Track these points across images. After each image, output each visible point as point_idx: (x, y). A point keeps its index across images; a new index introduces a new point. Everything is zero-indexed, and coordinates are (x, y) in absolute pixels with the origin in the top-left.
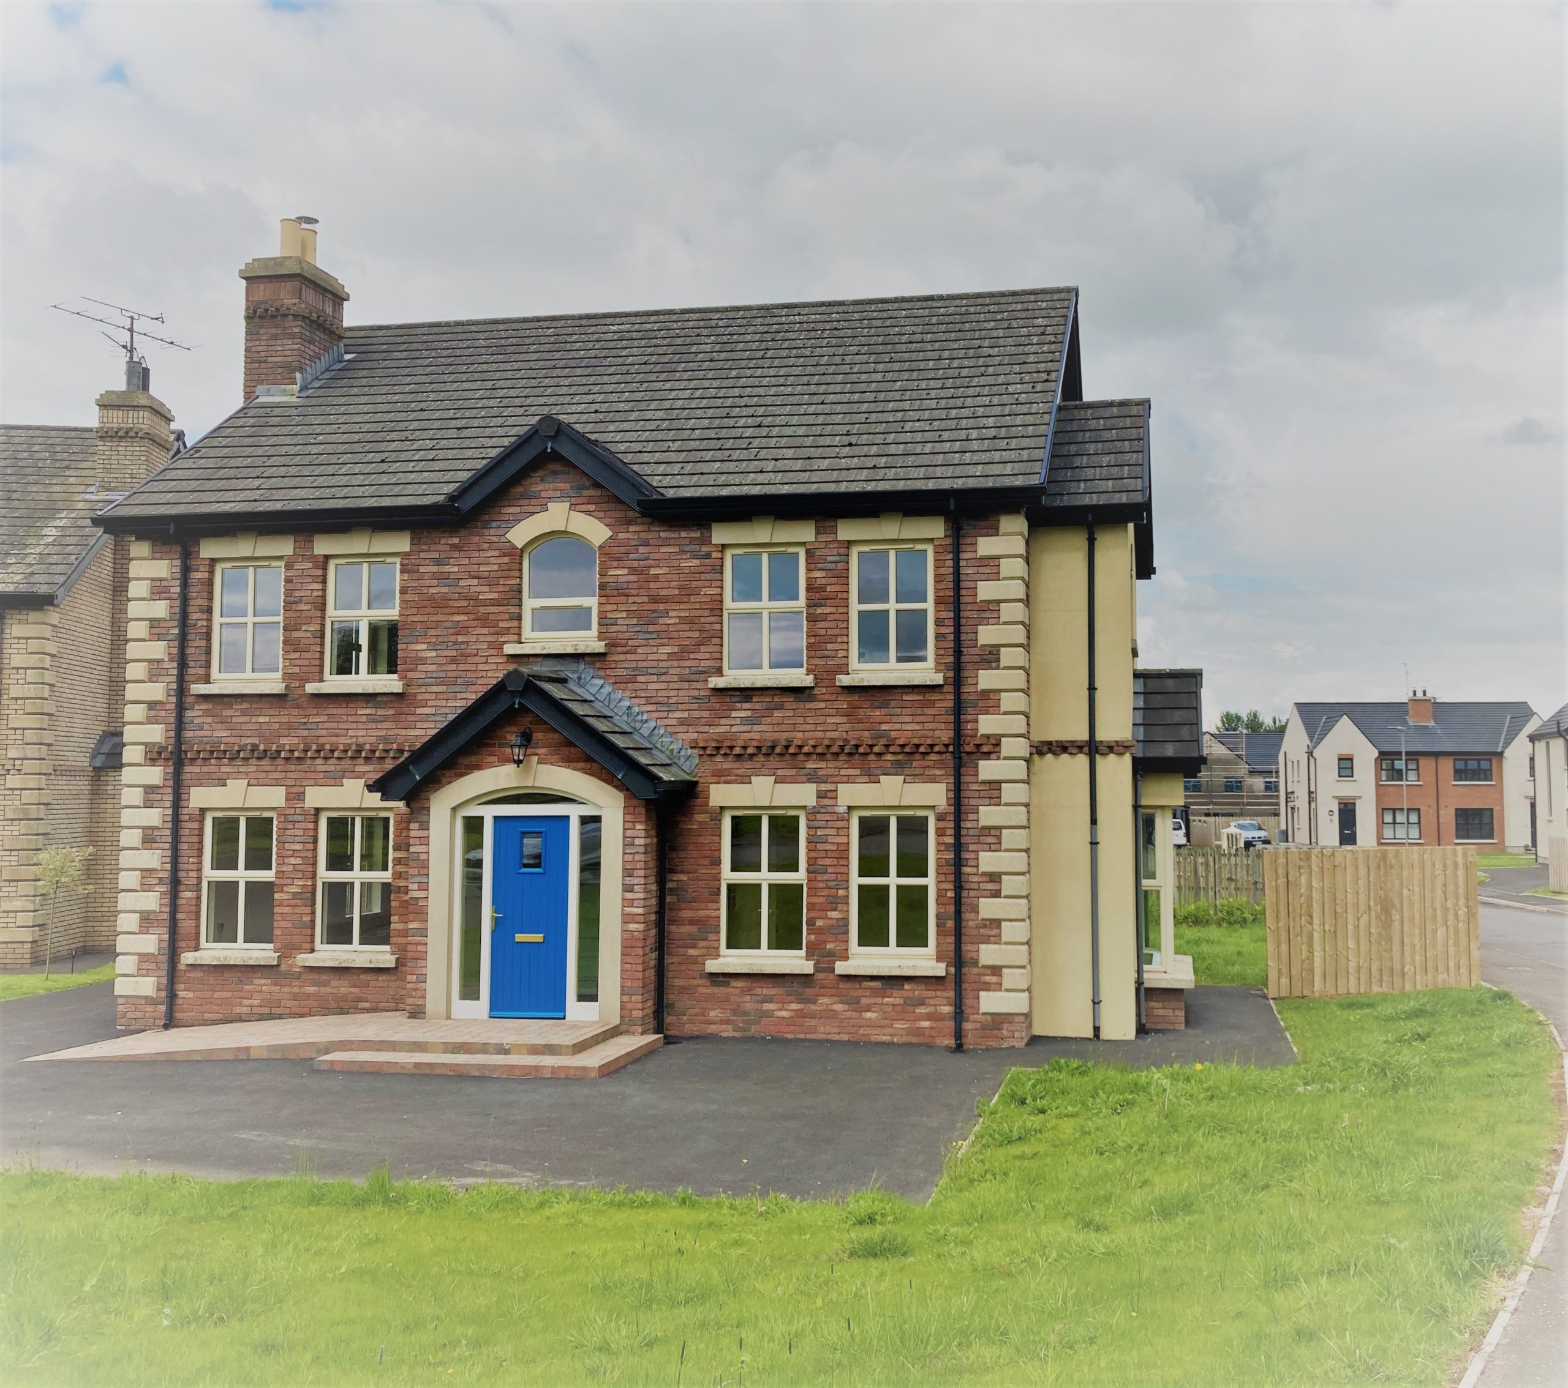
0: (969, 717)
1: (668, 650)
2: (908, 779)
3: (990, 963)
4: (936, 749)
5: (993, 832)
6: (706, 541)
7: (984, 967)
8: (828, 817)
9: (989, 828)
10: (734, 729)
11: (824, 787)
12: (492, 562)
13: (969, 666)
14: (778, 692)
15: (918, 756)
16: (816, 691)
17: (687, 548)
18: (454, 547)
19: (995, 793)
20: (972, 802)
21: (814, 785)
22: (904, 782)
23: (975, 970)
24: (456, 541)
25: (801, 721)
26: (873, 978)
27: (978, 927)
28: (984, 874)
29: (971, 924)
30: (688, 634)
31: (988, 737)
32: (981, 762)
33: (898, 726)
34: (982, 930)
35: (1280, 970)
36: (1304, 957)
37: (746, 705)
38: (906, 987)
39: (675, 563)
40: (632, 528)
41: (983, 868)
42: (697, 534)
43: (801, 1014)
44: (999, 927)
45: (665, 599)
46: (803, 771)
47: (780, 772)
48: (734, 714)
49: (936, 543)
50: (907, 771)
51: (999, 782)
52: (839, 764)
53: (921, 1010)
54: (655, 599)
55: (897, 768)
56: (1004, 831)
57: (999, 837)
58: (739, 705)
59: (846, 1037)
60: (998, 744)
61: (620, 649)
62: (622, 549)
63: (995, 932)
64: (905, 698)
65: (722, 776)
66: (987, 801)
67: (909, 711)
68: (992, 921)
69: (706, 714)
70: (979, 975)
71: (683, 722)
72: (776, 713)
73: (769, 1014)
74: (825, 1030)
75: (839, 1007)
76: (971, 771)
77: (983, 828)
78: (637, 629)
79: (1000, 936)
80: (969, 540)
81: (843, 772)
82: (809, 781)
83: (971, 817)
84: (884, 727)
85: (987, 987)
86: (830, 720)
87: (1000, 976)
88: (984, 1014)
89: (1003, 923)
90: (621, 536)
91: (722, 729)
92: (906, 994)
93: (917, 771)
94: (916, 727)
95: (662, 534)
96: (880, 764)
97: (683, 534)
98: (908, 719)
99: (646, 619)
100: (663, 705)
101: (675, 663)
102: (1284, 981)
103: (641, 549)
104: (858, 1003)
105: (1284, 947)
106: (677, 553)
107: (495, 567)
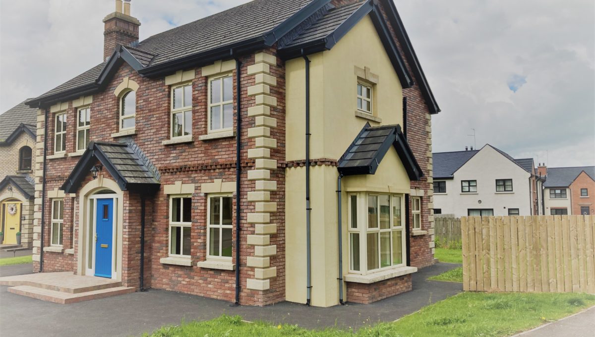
0: (245, 150)
1: (153, 131)
2: (224, 180)
3: (250, 265)
4: (232, 166)
5: (252, 204)
6: (163, 84)
7: (249, 267)
8: (198, 198)
9: (251, 202)
10: (171, 162)
11: (197, 185)
12: (110, 103)
13: (245, 127)
14: (184, 145)
15: (227, 170)
16: (195, 143)
17: (159, 89)
18: (102, 100)
19: (253, 185)
20: (245, 190)
21: (194, 184)
22: (222, 182)
23: (246, 268)
24: (102, 97)
25: (190, 156)
26: (211, 270)
27: (247, 248)
28: (249, 223)
29: (244, 246)
30: (158, 124)
31: (251, 159)
32: (249, 171)
33: (220, 157)
34: (248, 250)
35: (470, 277)
36: (484, 271)
37: (175, 151)
38: (222, 274)
39: (155, 95)
40: (145, 83)
41: (249, 221)
42: (161, 82)
43: (189, 284)
44: (254, 248)
45: (154, 110)
46: (191, 179)
47: (184, 179)
48: (172, 155)
49: (233, 72)
50: (224, 177)
51: (255, 180)
52: (201, 175)
53: (227, 285)
54: (150, 111)
55: (220, 176)
56: (256, 203)
57: (254, 206)
58: (172, 151)
59: (202, 295)
60: (254, 162)
61: (141, 132)
62: (142, 92)
63: (252, 251)
64: (223, 144)
65: (168, 182)
66: (250, 189)
67: (224, 150)
68: (252, 245)
69: (163, 156)
70: (247, 271)
71: (157, 160)
72: (184, 154)
73: (180, 282)
74: (196, 291)
75: (201, 281)
76: (245, 176)
77: (249, 202)
78: (145, 123)
79: (254, 252)
80: (244, 68)
81: (203, 178)
82: (192, 183)
83: (245, 197)
84: (216, 157)
85: (249, 277)
86: (200, 155)
87: (254, 271)
88: (248, 289)
89: (256, 247)
90: (142, 87)
91: (168, 162)
92: (223, 277)
93: (227, 176)
94: (227, 156)
95: (152, 84)
96: (214, 174)
97: (158, 83)
98: (224, 153)
99: (147, 119)
100: (153, 153)
101: (155, 136)
102: (473, 282)
103: (147, 91)
104: (206, 280)
105: (473, 265)
106: (156, 91)
107: (111, 105)
